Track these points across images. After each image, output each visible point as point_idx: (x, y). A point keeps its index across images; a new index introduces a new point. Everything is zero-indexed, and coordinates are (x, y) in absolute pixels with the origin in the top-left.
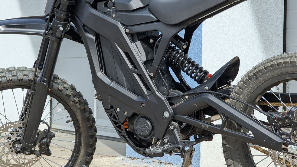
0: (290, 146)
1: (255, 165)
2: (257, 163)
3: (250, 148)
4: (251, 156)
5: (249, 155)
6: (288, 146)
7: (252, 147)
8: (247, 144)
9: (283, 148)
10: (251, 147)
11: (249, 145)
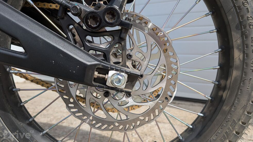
0: (111, 73)
1: (22, 104)
2: (26, 102)
3: (12, 77)
4: (14, 90)
5: (10, 88)
6: (108, 74)
7: (16, 74)
8: (8, 69)
9: (96, 77)
10: (14, 75)
11: (11, 71)
